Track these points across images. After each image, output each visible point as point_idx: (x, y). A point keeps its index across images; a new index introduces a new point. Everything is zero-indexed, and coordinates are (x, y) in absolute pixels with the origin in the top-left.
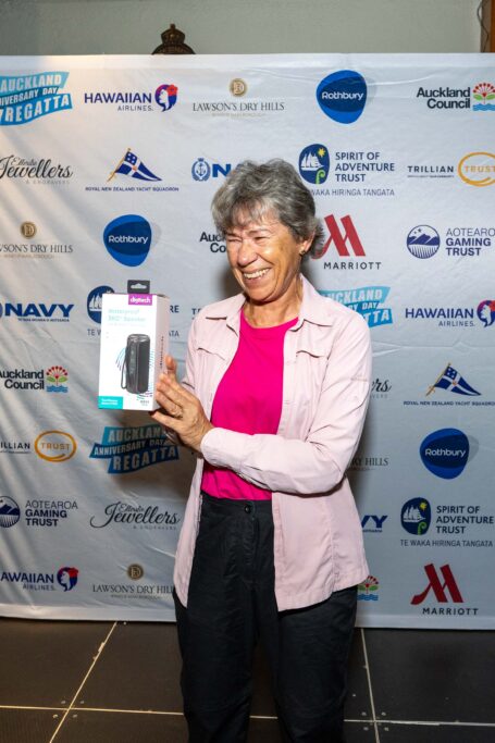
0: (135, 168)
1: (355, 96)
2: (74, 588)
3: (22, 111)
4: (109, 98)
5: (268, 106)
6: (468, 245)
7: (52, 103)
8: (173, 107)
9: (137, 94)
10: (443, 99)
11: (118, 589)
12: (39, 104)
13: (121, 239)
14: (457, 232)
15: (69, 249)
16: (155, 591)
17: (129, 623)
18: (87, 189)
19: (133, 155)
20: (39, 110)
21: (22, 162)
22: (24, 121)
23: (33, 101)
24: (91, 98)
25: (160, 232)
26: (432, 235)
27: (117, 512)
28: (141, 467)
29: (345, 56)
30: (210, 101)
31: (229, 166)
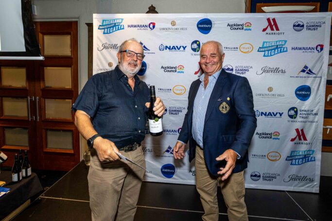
1: (208, 26)
3: (110, 30)
4: (135, 26)
5: (182, 29)
6: (242, 71)
7: (118, 27)
8: (154, 29)
9: (143, 25)
10: (235, 27)
12: (115, 28)
14: (238, 67)
19: (142, 43)
20: (114, 30)
21: (109, 45)
22: (110, 33)
23: (113, 27)
24: (130, 26)
25: (149, 66)
26: (231, 68)
29: (206, 14)
30: (165, 27)
31: (170, 47)
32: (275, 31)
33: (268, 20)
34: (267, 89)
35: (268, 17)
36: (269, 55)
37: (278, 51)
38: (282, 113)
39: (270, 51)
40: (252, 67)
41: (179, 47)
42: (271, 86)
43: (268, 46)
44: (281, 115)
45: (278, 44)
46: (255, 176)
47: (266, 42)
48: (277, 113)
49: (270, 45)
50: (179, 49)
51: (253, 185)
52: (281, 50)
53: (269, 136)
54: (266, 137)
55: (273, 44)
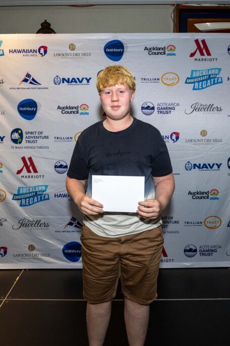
0: (30, 80)
1: (119, 50)
2: (6, 256)
4: (19, 52)
5: (84, 54)
6: (166, 110)
8: (46, 55)
9: (31, 50)
10: (154, 51)
11: (24, 255)
13: (25, 109)
14: (161, 105)
15: (3, 113)
16: (40, 256)
17: (29, 270)
18: (10, 88)
19: (29, 75)
24: (12, 51)
25: (41, 106)
26: (152, 106)
27: (23, 223)
28: (34, 203)
29: (115, 34)
30: (61, 53)
31: (69, 79)
32: (206, 56)
33: (197, 41)
34: (199, 132)
35: (196, 38)
36: (200, 87)
37: (211, 82)
38: (221, 164)
39: (200, 83)
40: (178, 105)
41: (81, 80)
42: (205, 129)
43: (198, 75)
44: (219, 166)
45: (210, 73)
46: (190, 250)
47: (196, 71)
48: (214, 165)
49: (201, 75)
50: (81, 82)
51: (188, 264)
52: (214, 81)
53: (204, 195)
54: (201, 198)
55: (204, 74)
